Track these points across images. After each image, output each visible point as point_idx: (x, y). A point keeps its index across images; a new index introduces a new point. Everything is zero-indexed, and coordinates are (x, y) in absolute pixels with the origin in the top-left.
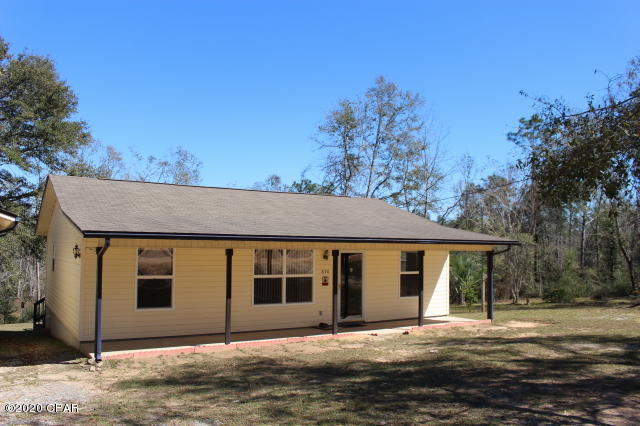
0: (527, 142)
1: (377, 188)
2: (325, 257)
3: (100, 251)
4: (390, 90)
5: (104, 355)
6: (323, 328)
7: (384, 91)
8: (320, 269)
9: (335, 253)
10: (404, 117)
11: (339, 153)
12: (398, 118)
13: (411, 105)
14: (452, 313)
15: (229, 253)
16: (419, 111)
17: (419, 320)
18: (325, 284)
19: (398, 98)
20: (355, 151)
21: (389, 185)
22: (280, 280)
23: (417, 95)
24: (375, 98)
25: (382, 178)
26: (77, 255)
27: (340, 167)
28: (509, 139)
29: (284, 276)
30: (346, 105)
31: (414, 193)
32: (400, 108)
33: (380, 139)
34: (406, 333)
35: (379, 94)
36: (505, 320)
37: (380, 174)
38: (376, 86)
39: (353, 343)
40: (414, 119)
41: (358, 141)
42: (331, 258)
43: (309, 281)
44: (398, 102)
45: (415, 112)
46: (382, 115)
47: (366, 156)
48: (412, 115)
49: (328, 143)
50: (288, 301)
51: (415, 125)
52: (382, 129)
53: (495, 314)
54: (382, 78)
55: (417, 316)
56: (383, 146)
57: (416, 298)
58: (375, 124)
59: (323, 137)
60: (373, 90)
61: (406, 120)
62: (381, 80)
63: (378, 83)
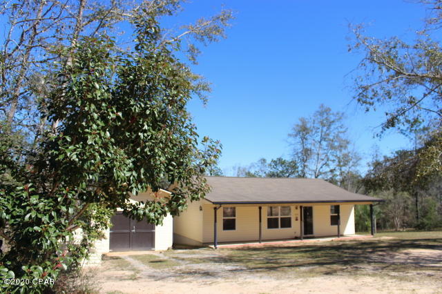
1: (321, 167)
2: (297, 208)
3: (215, 209)
4: (327, 111)
5: (218, 246)
6: (296, 238)
7: (324, 111)
8: (295, 214)
9: (301, 207)
10: (336, 126)
11: (299, 148)
12: (332, 127)
13: (340, 118)
14: (356, 234)
15: (260, 208)
16: (344, 122)
17: (339, 235)
18: (297, 220)
19: (331, 116)
20: (309, 146)
21: (328, 165)
22: (277, 219)
23: (343, 113)
24: (319, 116)
25: (324, 162)
26: (201, 210)
27: (300, 155)
29: (279, 217)
30: (303, 121)
31: (344, 169)
32: (333, 122)
33: (323, 139)
34: (332, 241)
35: (321, 114)
37: (323, 160)
38: (320, 110)
40: (341, 127)
41: (310, 141)
42: (299, 209)
43: (290, 219)
44: (332, 118)
45: (342, 123)
46: (323, 126)
47: (315, 149)
48: (340, 125)
49: (293, 142)
50: (282, 227)
51: (342, 130)
52: (323, 134)
53: (375, 234)
55: (337, 234)
56: (324, 143)
57: (336, 226)
58: (320, 130)
59: (291, 140)
60: (318, 112)
61: (337, 128)
62: (322, 105)
63: (320, 108)
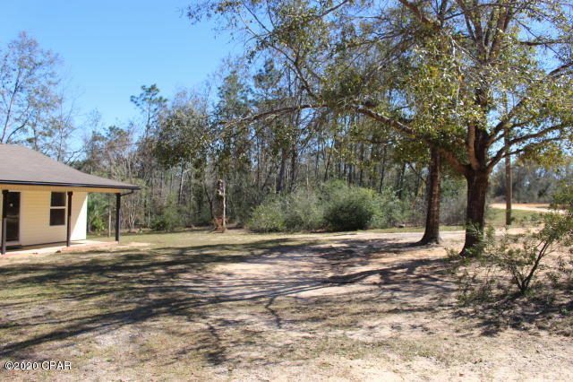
0: (145, 106)
1: (14, 132)
4: (31, 45)
7: (26, 44)
9: (4, 192)
10: (44, 72)
12: (38, 72)
13: (52, 62)
14: (87, 239)
16: (57, 69)
17: (67, 243)
19: (40, 55)
21: (26, 131)
23: (58, 55)
24: (16, 51)
25: (20, 125)
28: (132, 100)
32: (40, 64)
33: (18, 88)
34: (59, 252)
35: (21, 47)
36: (127, 242)
37: (17, 120)
38: (19, 40)
39: (20, 259)
40: (52, 75)
44: (39, 58)
45: (54, 69)
46: (22, 66)
48: (50, 72)
51: (53, 80)
52: (21, 80)
53: (120, 238)
54: (24, 33)
55: (65, 239)
57: (65, 227)
58: (15, 74)
60: (15, 42)
61: (45, 75)
62: (24, 35)
63: (20, 37)
